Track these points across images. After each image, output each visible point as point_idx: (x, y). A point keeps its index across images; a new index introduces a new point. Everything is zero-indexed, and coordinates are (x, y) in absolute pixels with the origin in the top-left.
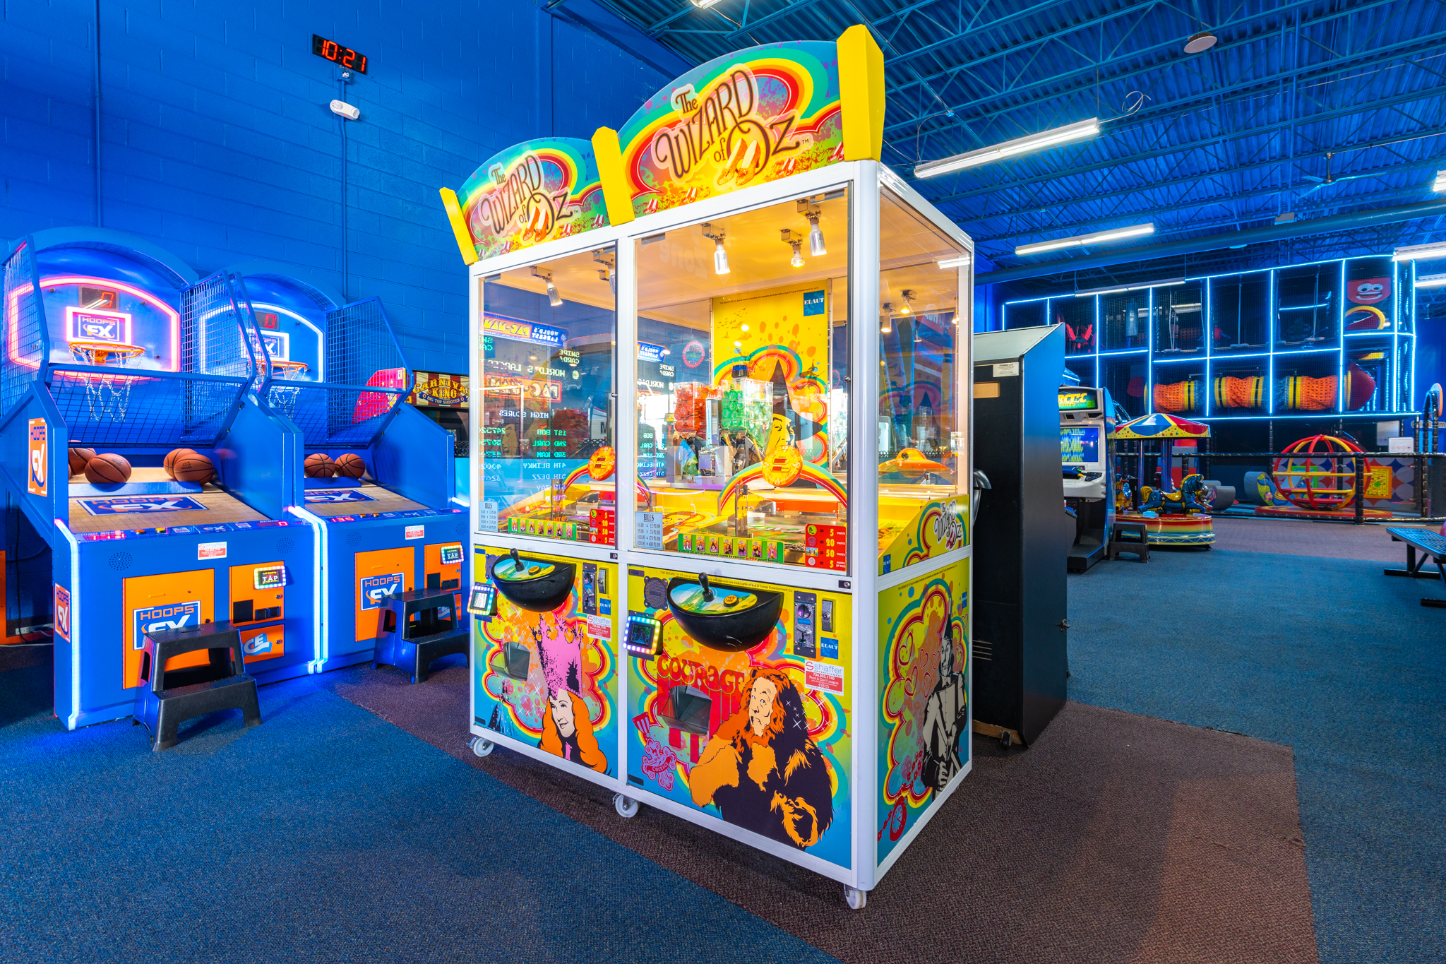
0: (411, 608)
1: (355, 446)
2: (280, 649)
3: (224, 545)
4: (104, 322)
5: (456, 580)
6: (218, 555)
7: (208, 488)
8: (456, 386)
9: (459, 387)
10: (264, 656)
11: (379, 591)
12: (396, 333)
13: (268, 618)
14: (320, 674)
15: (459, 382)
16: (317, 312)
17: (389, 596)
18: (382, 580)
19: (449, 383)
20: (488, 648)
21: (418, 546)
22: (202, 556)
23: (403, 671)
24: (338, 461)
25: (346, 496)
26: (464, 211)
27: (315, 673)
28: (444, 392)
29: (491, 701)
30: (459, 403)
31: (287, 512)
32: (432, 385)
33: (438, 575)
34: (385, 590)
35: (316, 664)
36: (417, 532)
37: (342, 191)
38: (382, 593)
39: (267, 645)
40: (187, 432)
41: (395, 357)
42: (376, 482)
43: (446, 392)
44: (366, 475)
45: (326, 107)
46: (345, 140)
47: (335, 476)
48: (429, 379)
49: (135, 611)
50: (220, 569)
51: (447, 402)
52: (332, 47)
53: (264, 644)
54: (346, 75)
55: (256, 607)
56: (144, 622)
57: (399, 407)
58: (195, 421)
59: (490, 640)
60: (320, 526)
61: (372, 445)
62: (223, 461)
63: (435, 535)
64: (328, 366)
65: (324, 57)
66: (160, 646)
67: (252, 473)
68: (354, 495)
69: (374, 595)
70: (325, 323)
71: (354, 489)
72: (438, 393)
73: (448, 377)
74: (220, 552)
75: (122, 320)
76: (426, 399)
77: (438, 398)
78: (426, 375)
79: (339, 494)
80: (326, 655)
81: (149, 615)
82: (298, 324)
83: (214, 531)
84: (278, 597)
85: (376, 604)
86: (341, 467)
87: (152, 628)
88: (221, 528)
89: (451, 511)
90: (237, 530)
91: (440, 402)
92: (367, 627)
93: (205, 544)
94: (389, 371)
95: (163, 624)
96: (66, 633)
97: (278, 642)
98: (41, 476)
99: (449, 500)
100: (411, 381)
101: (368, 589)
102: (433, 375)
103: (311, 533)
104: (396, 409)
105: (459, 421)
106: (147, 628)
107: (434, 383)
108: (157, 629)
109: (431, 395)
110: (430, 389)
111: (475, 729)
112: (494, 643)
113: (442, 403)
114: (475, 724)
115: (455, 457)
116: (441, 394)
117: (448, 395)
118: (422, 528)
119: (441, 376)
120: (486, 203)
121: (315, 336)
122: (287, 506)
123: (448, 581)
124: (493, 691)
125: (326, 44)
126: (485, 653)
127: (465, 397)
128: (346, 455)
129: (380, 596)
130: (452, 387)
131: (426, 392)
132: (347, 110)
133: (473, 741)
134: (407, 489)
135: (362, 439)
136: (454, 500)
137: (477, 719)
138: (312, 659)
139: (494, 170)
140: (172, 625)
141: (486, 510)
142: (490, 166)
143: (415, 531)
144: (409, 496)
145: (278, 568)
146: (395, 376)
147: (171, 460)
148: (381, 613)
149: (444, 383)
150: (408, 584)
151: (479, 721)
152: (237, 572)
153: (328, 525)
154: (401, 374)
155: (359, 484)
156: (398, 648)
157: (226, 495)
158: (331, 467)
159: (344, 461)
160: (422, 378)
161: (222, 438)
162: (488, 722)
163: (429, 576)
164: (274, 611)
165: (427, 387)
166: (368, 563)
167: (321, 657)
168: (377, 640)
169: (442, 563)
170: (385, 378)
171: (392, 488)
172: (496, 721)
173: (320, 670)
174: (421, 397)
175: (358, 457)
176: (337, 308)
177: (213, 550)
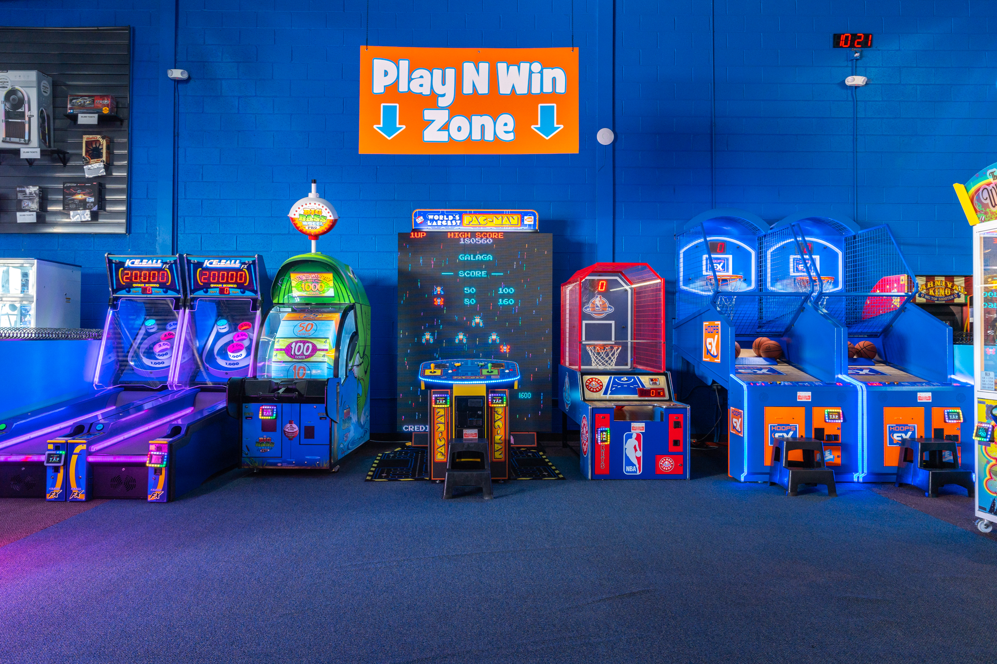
0: (925, 447)
1: (870, 335)
2: (838, 461)
3: (809, 394)
4: (719, 261)
5: (957, 436)
6: (807, 399)
7: (778, 362)
8: (949, 285)
9: (952, 286)
10: (830, 463)
11: (900, 435)
12: (899, 244)
13: (832, 441)
14: (861, 483)
15: (953, 282)
16: (837, 237)
17: (906, 439)
18: (902, 427)
19: (944, 283)
20: (988, 462)
21: (927, 406)
22: (799, 399)
23: (920, 490)
24: (857, 346)
25: (867, 371)
26: (970, 195)
27: (858, 482)
28: (940, 290)
29: (991, 496)
30: (953, 300)
31: (838, 377)
32: (929, 286)
33: (942, 430)
34: (903, 435)
35: (859, 476)
36: (926, 397)
37: (854, 142)
38: (901, 436)
39: (832, 457)
40: (760, 327)
41: (899, 264)
42: (886, 363)
43: (941, 291)
44: (877, 357)
45: (843, 84)
46: (855, 102)
47: (855, 357)
48: (927, 282)
49: (770, 425)
50: (808, 407)
51: (942, 299)
52: (847, 37)
53: (830, 456)
54: (857, 55)
55: (826, 433)
56: (773, 432)
57: (906, 306)
58: (764, 320)
59: (989, 458)
60: (861, 387)
61: (883, 334)
62: (788, 345)
63: (939, 400)
64: (845, 276)
65: (842, 47)
66: (786, 443)
67: (808, 353)
68: (871, 370)
69: (896, 437)
70: (844, 245)
71: (871, 367)
72: (934, 292)
73: (943, 279)
74: (808, 398)
75: (727, 259)
76: (924, 297)
77: (934, 296)
78: (924, 279)
79: (862, 370)
80: (865, 471)
81: (775, 428)
82: (826, 248)
83: (804, 386)
84: (838, 429)
85: (897, 443)
86: (860, 351)
87: (777, 435)
88: (807, 384)
89: (950, 384)
90: (816, 386)
91: (936, 299)
92: (892, 458)
93: (801, 392)
94: (893, 277)
95: (781, 434)
96: (740, 432)
97: (838, 457)
98: (714, 351)
99: (949, 377)
100: (911, 283)
101: (892, 432)
102: (930, 278)
103: (857, 391)
104: (903, 308)
105: (953, 314)
106: (774, 435)
107: (930, 284)
108: (779, 436)
109: (928, 294)
110: (928, 289)
111: (979, 514)
112: (992, 459)
113: (938, 300)
114: (979, 510)
115: (954, 344)
116: (937, 293)
117: (943, 293)
118: (930, 394)
119: (936, 279)
120: (985, 190)
121: (836, 255)
122: (838, 374)
123: (950, 436)
124: (991, 490)
125: (843, 38)
126: (986, 466)
127: (958, 294)
128: (864, 342)
129: (900, 439)
130: (946, 287)
131: (924, 292)
132: (858, 80)
133: (977, 521)
134: (911, 367)
135: (875, 330)
136: (953, 377)
137: (980, 507)
138: (857, 472)
139: (991, 173)
140: (785, 435)
141: (986, 377)
142: (988, 170)
143: (925, 396)
144: (914, 373)
145: (838, 411)
146: (898, 281)
147: (757, 344)
148: (901, 449)
149: (939, 284)
150: (919, 432)
151: (982, 508)
152: (816, 410)
153: (866, 387)
154: (904, 279)
155: (873, 364)
156: (915, 475)
157: (791, 367)
158: (853, 350)
159: (862, 347)
160: (921, 281)
161: (788, 331)
162: (988, 509)
163: (935, 430)
164: (836, 437)
165: (924, 287)
166: (892, 415)
167: (863, 472)
168: (899, 468)
169: (945, 422)
170: (889, 282)
171: (899, 367)
172: (994, 509)
173: (861, 480)
174: (920, 296)
175: (872, 344)
176: (854, 233)
177: (804, 396)
